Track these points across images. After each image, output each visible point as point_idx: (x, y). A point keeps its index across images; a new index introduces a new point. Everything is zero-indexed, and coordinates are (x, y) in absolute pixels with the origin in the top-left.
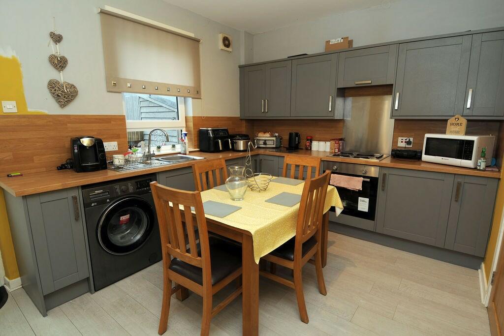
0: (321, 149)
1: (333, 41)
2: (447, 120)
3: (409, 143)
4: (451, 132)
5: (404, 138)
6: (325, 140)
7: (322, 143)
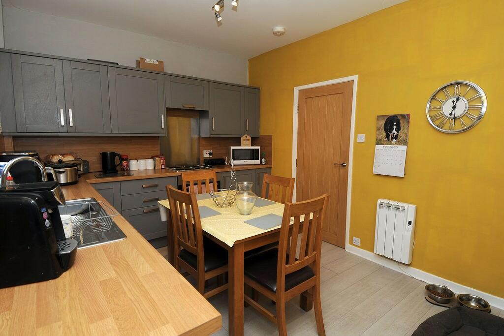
0: (142, 168)
1: (148, 60)
2: (240, 138)
3: (210, 154)
4: (244, 145)
5: (207, 151)
6: (145, 158)
7: (142, 162)
